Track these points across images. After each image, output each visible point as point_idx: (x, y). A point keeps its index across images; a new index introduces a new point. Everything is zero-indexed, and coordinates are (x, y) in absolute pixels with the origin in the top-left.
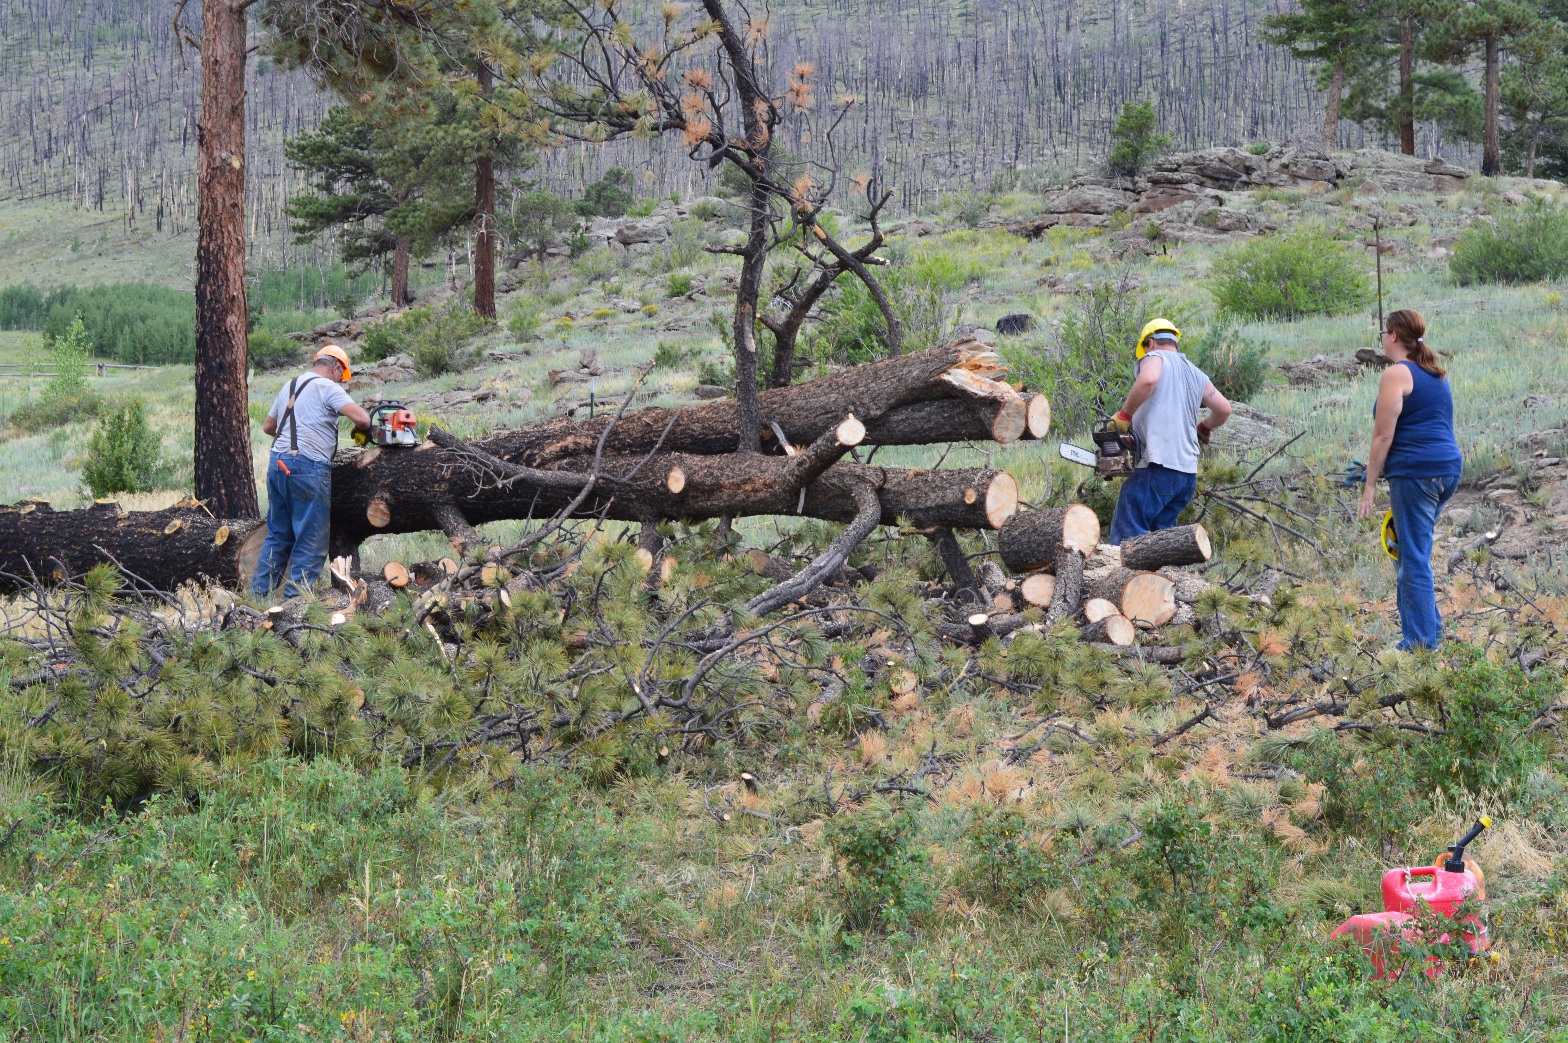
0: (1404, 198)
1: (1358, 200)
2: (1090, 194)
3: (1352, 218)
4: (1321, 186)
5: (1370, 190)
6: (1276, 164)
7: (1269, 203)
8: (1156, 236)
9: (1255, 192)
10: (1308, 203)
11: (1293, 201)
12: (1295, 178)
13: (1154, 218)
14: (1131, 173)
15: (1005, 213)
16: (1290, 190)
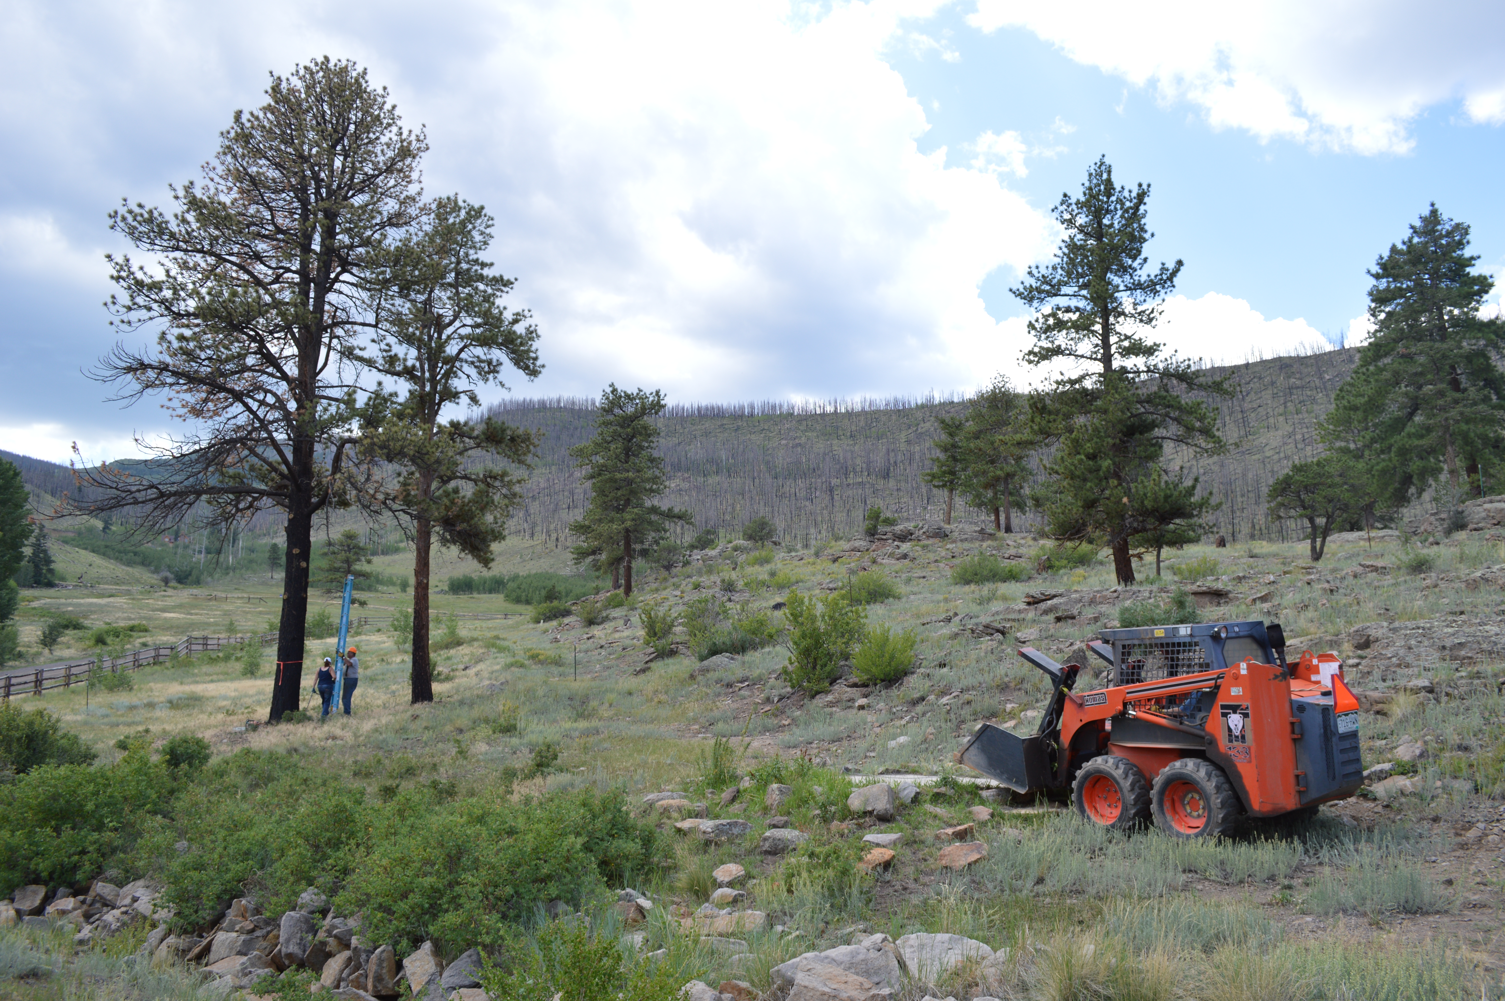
0: (966, 545)
1: (948, 546)
2: (857, 544)
3: (943, 554)
4: (936, 540)
5: (954, 542)
6: (921, 532)
7: (917, 548)
8: (874, 562)
9: (913, 543)
10: (930, 548)
11: (924, 547)
12: (928, 537)
13: (874, 555)
14: (873, 535)
15: (830, 551)
16: (926, 542)
